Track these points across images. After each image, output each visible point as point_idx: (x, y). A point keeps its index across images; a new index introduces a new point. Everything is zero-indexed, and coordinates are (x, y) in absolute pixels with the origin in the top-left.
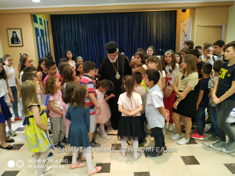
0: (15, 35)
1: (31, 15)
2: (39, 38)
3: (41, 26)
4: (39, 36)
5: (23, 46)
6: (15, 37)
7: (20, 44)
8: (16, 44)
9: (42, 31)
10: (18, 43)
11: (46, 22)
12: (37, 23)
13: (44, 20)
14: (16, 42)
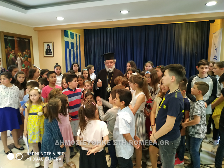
0: (49, 47)
1: (62, 30)
2: (68, 50)
3: (71, 39)
4: (69, 48)
5: (54, 57)
6: (48, 49)
7: (52, 54)
8: (49, 54)
9: (72, 44)
10: (50, 54)
11: (78, 36)
12: (68, 36)
13: (76, 35)
14: (49, 53)
